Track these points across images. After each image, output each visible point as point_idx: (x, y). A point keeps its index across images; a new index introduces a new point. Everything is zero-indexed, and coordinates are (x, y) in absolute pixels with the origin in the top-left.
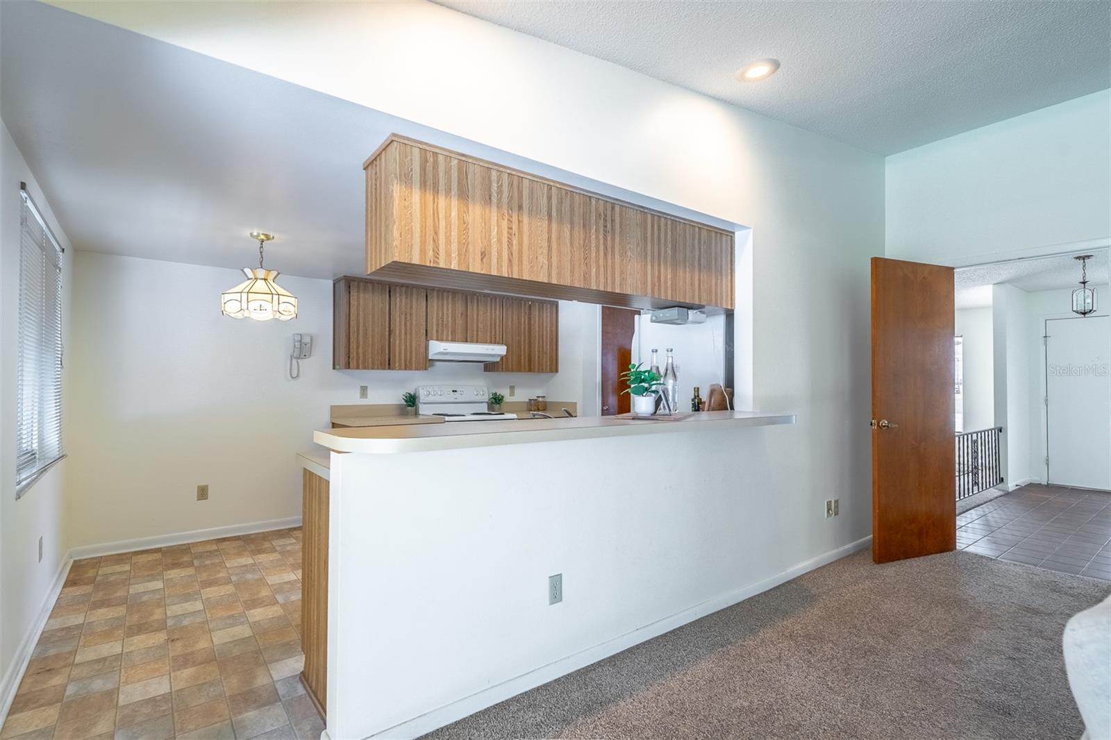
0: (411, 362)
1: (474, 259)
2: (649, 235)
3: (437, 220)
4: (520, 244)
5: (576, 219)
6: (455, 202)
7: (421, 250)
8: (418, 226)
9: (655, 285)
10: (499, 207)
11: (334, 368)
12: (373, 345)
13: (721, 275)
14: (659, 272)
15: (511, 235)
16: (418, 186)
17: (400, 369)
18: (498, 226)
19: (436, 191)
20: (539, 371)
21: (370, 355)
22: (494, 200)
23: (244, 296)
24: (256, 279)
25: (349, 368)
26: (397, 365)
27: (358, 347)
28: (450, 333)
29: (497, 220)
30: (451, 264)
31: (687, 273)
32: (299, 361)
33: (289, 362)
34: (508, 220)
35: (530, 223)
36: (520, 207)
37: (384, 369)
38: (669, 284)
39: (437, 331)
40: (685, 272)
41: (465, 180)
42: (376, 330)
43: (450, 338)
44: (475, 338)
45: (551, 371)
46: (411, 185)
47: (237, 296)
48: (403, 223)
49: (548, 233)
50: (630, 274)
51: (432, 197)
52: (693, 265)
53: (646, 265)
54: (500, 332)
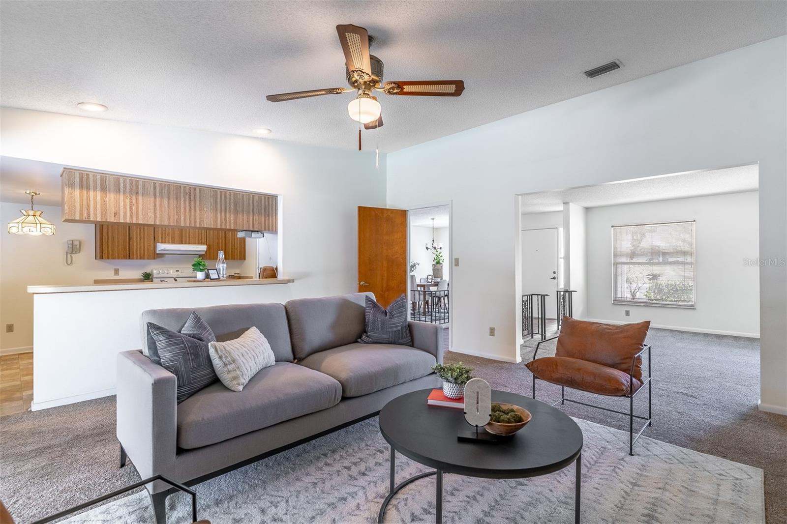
0: (144, 255)
1: (110, 216)
2: (219, 200)
3: (89, 201)
4: (137, 209)
5: (171, 196)
6: (99, 194)
7: (80, 214)
8: (78, 204)
9: (222, 223)
10: (124, 193)
11: (96, 259)
12: (118, 246)
13: (269, 216)
14: (226, 217)
15: (132, 205)
16: (78, 187)
17: (137, 259)
18: (124, 202)
19: (88, 189)
20: (232, 259)
21: (117, 251)
22: (122, 191)
23: (20, 225)
24: (29, 215)
25: (102, 259)
26: (135, 256)
27: (108, 248)
28: (170, 238)
29: (124, 200)
30: (97, 218)
31: (245, 216)
32: (72, 255)
33: (65, 256)
34: (130, 199)
35: (143, 199)
36: (137, 193)
37: (126, 259)
38: (232, 221)
39: (162, 238)
40: (243, 215)
41: (105, 184)
42: (120, 237)
43: (170, 241)
44: (188, 241)
45: (240, 259)
46: (75, 187)
47: (16, 225)
48: (70, 203)
49: (154, 203)
50: (206, 218)
51: (86, 192)
52: (249, 212)
53: (217, 214)
54: (204, 238)
